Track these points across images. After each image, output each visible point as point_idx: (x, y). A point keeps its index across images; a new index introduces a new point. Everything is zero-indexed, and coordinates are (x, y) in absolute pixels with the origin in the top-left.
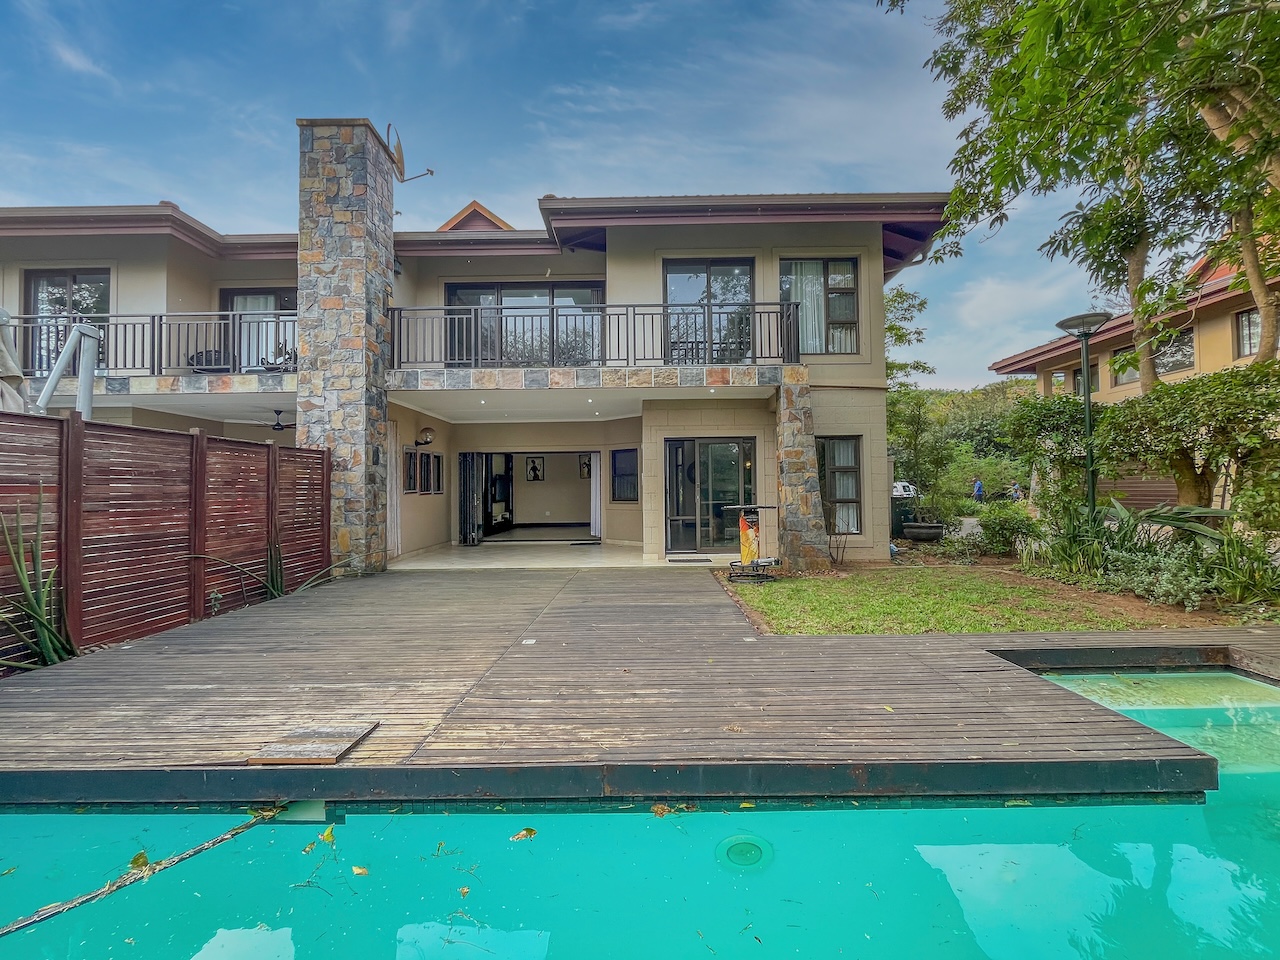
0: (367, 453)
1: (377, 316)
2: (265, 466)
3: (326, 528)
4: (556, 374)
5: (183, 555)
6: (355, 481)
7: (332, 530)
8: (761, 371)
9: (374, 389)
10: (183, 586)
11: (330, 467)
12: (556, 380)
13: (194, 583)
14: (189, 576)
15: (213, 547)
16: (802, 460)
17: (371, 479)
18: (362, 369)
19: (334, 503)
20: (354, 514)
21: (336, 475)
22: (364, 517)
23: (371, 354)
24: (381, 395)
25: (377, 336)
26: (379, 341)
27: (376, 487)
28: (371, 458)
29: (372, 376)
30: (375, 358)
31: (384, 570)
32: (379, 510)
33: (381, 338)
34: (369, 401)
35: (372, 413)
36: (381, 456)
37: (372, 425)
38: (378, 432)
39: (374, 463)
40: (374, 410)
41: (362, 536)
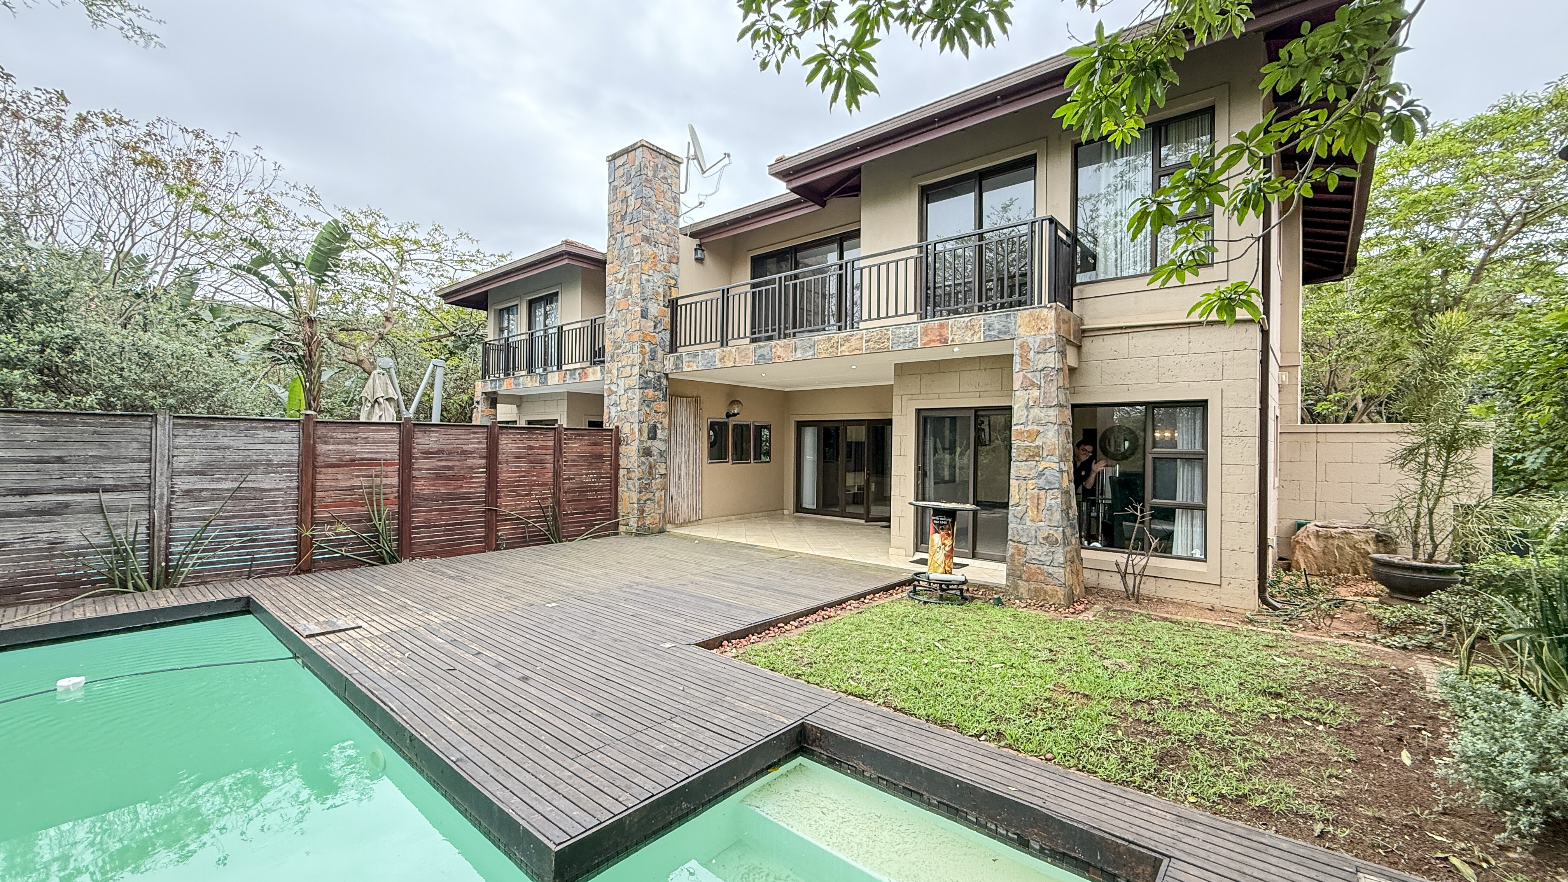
0: (640, 430)
1: (655, 309)
2: (552, 444)
3: (613, 492)
4: (778, 347)
5: (483, 507)
6: (633, 453)
7: (620, 493)
8: (989, 321)
9: (651, 375)
10: (482, 527)
11: (618, 442)
12: (779, 354)
13: (490, 526)
14: (485, 522)
15: (507, 504)
16: (1036, 443)
17: (647, 452)
18: (637, 359)
19: (622, 472)
20: (632, 481)
21: (622, 449)
22: (637, 484)
23: (646, 345)
24: (659, 377)
25: (655, 327)
26: (657, 331)
27: (651, 459)
28: (645, 435)
29: (647, 363)
30: (652, 346)
31: (662, 531)
32: (656, 479)
33: (660, 328)
34: (644, 386)
35: (647, 396)
36: (659, 432)
37: (648, 406)
38: (656, 412)
39: (649, 439)
40: (650, 392)
41: (635, 501)
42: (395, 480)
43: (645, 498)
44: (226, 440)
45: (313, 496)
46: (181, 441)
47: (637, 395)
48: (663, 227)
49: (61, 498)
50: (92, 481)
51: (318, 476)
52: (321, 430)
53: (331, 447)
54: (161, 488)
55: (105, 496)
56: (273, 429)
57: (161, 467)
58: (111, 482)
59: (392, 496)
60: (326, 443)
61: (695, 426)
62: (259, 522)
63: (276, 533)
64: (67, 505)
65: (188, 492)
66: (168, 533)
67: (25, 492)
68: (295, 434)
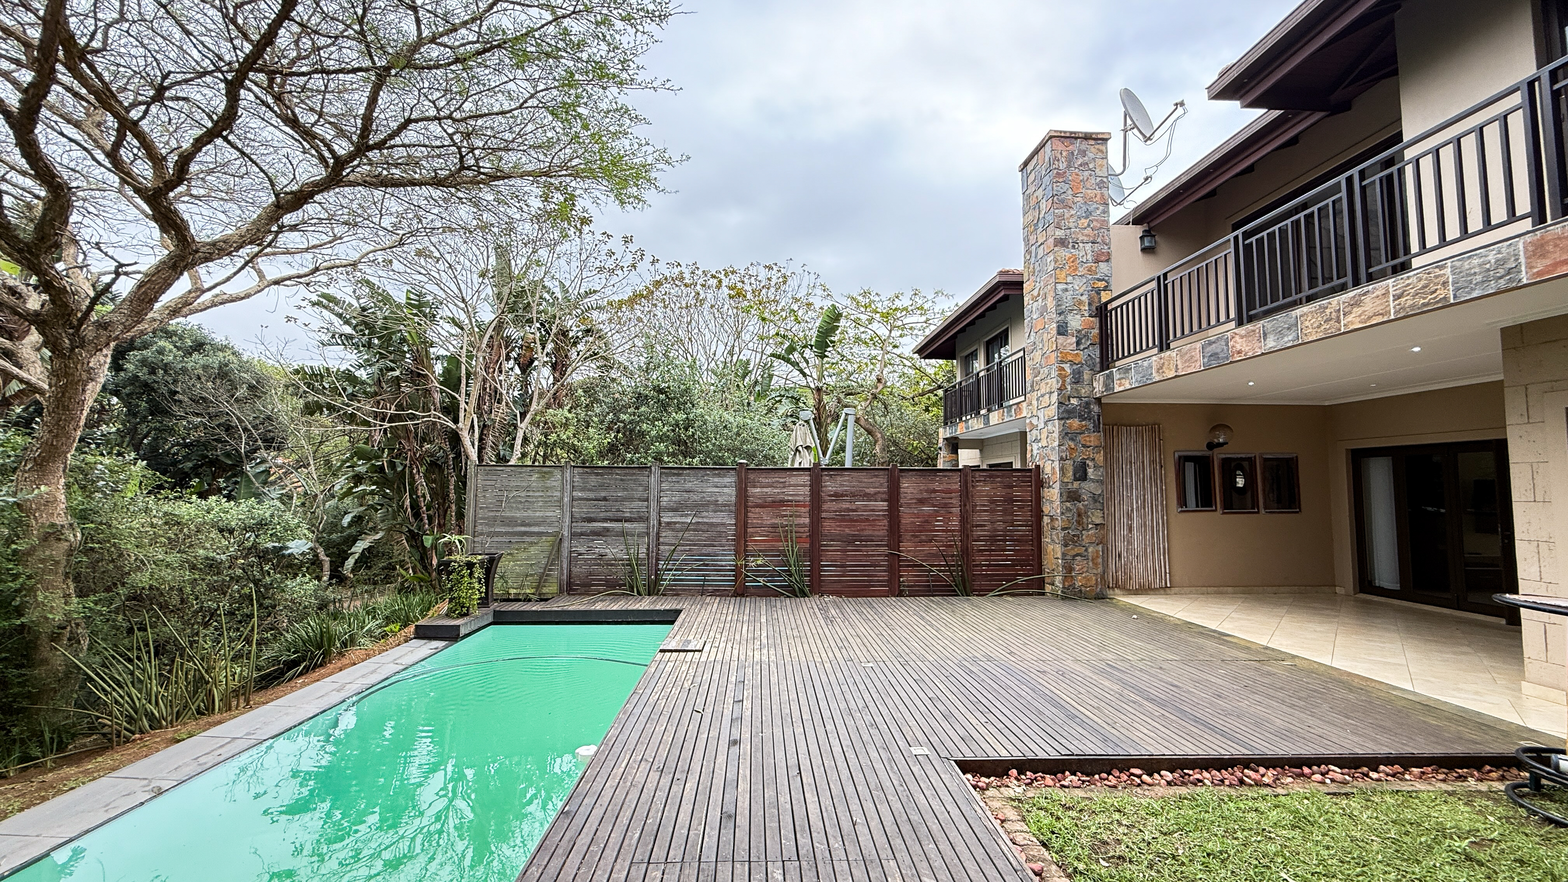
0: (1062, 469)
1: (1077, 322)
3: (1035, 544)
4: (1237, 338)
5: (885, 550)
6: (1056, 498)
7: (1043, 545)
9: (1074, 401)
10: (885, 571)
11: (1040, 485)
12: (1238, 347)
13: (893, 571)
14: (888, 566)
17: (1074, 496)
20: (1055, 532)
21: (1044, 492)
22: (1061, 535)
23: (1067, 367)
24: (1088, 404)
25: (1078, 343)
26: (1082, 347)
27: (1080, 505)
28: (1070, 474)
29: (1069, 387)
30: (1075, 367)
31: (1100, 597)
32: (1088, 530)
33: (1085, 343)
34: (1065, 415)
35: (1070, 427)
36: (1090, 471)
37: (1072, 439)
38: (1084, 446)
39: (1076, 479)
40: (1075, 423)
41: (1059, 555)
42: (807, 521)
43: (1073, 553)
44: (690, 484)
45: (746, 532)
46: (665, 486)
47: (1056, 427)
48: (1085, 222)
49: (605, 525)
50: (620, 514)
51: (750, 514)
52: (752, 476)
53: (758, 490)
54: (654, 522)
55: (626, 525)
56: (719, 475)
57: (653, 505)
58: (628, 515)
59: (804, 535)
60: (755, 487)
61: (1152, 462)
62: (710, 550)
63: (721, 560)
64: (607, 530)
65: (668, 523)
66: (657, 554)
67: (590, 520)
68: (733, 479)
